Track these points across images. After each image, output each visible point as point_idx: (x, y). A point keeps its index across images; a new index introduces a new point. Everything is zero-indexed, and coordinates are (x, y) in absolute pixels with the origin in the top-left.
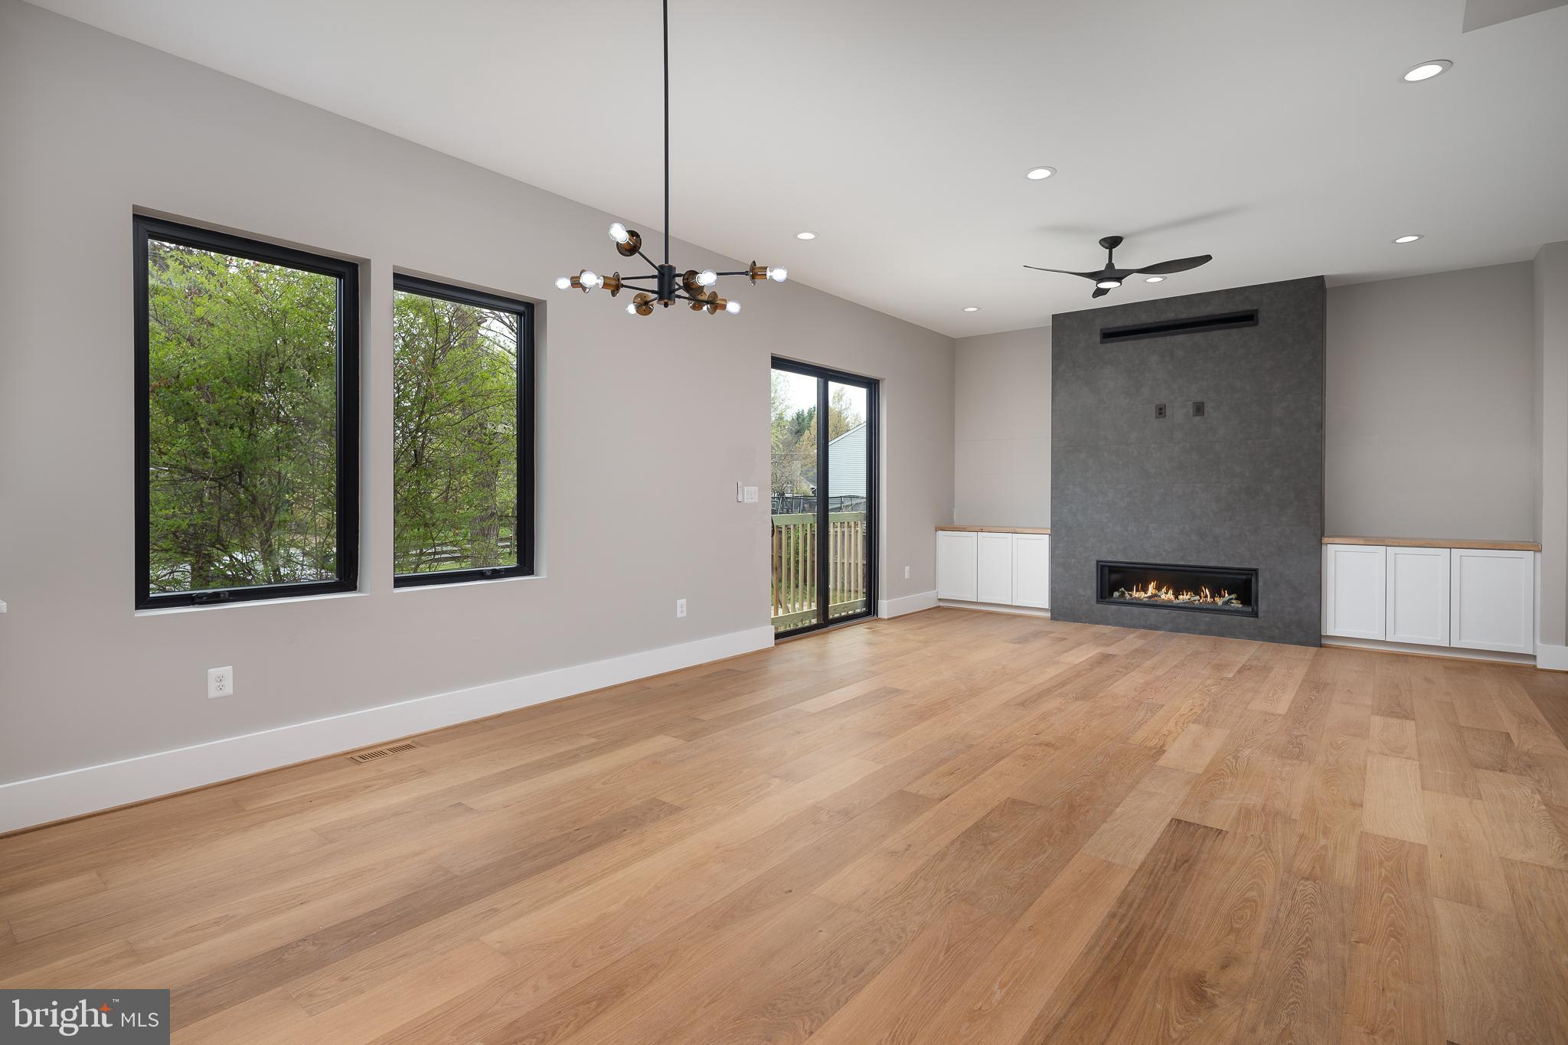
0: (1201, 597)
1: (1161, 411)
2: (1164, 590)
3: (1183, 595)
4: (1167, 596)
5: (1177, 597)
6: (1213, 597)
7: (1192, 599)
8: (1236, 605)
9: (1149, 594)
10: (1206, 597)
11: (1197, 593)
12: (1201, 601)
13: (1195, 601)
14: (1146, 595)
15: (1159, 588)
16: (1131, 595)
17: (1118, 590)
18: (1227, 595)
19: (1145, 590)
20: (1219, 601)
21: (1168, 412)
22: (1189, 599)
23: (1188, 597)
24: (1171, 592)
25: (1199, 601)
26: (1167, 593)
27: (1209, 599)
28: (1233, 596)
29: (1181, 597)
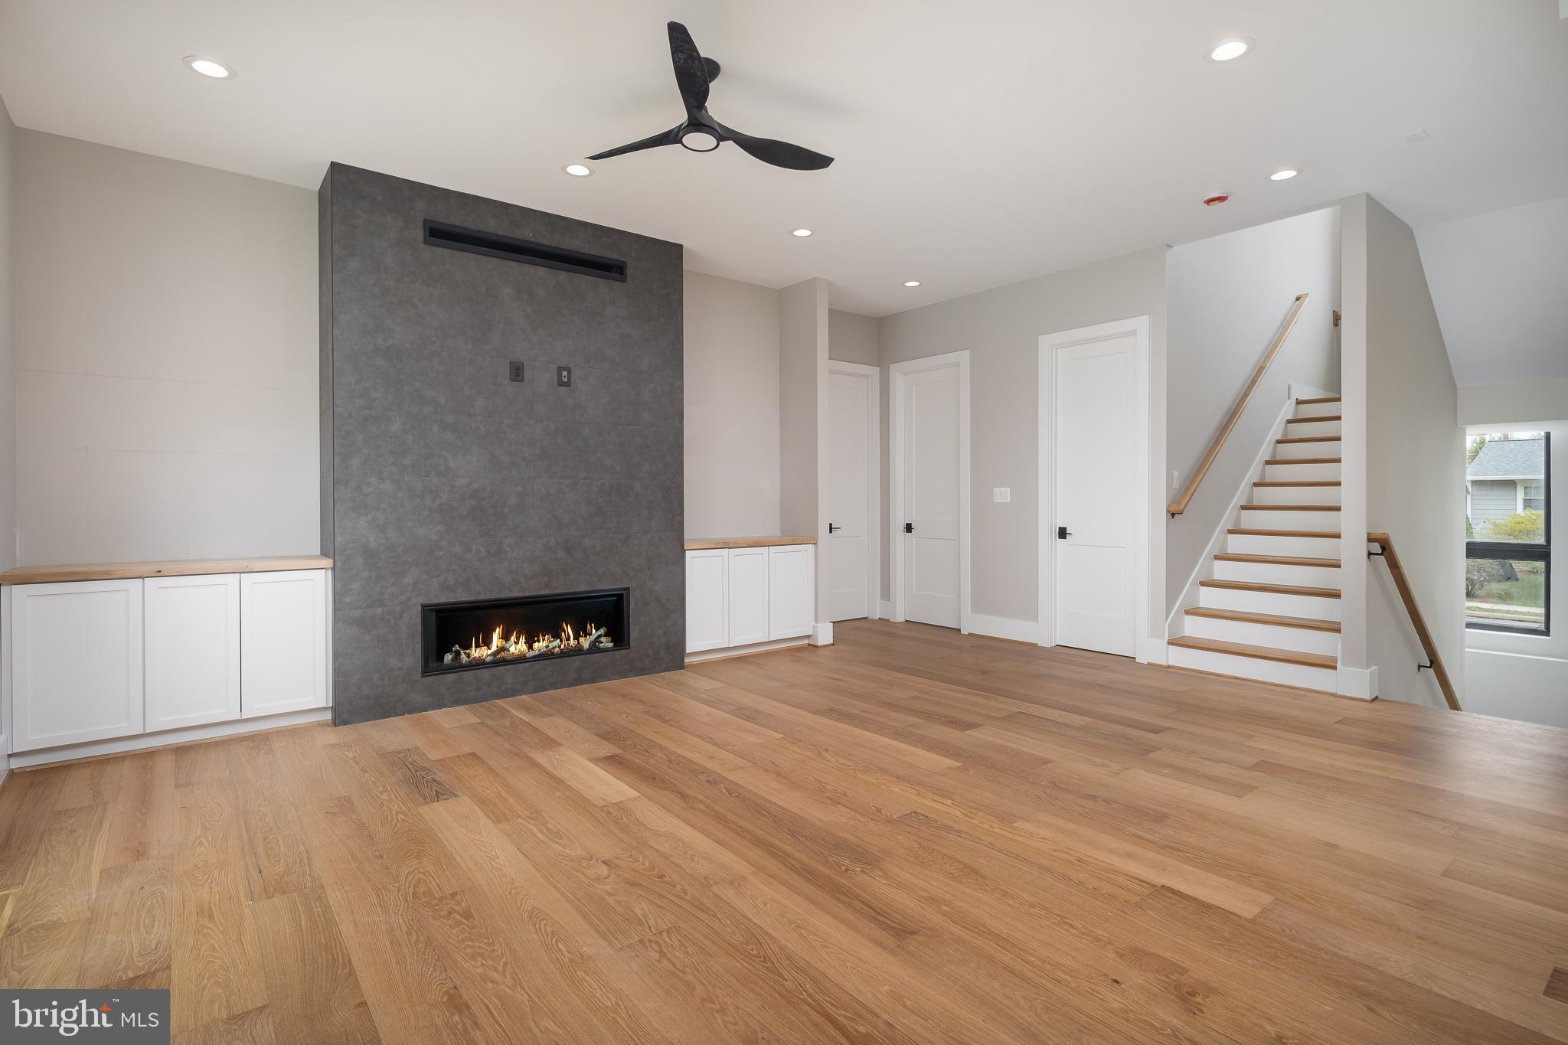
0: (561, 641)
1: (517, 372)
2: (513, 638)
3: (539, 641)
4: (518, 647)
5: (530, 647)
6: (576, 637)
7: (551, 646)
8: (606, 643)
9: (494, 648)
10: (568, 639)
11: (557, 636)
12: (562, 647)
13: (554, 648)
14: (490, 652)
15: (506, 637)
16: (468, 655)
17: (450, 651)
18: (594, 631)
19: (487, 643)
20: (585, 643)
21: (527, 374)
22: (547, 647)
23: (545, 643)
24: (522, 639)
25: (559, 647)
26: (517, 643)
27: (572, 642)
28: (602, 631)
29: (536, 645)
